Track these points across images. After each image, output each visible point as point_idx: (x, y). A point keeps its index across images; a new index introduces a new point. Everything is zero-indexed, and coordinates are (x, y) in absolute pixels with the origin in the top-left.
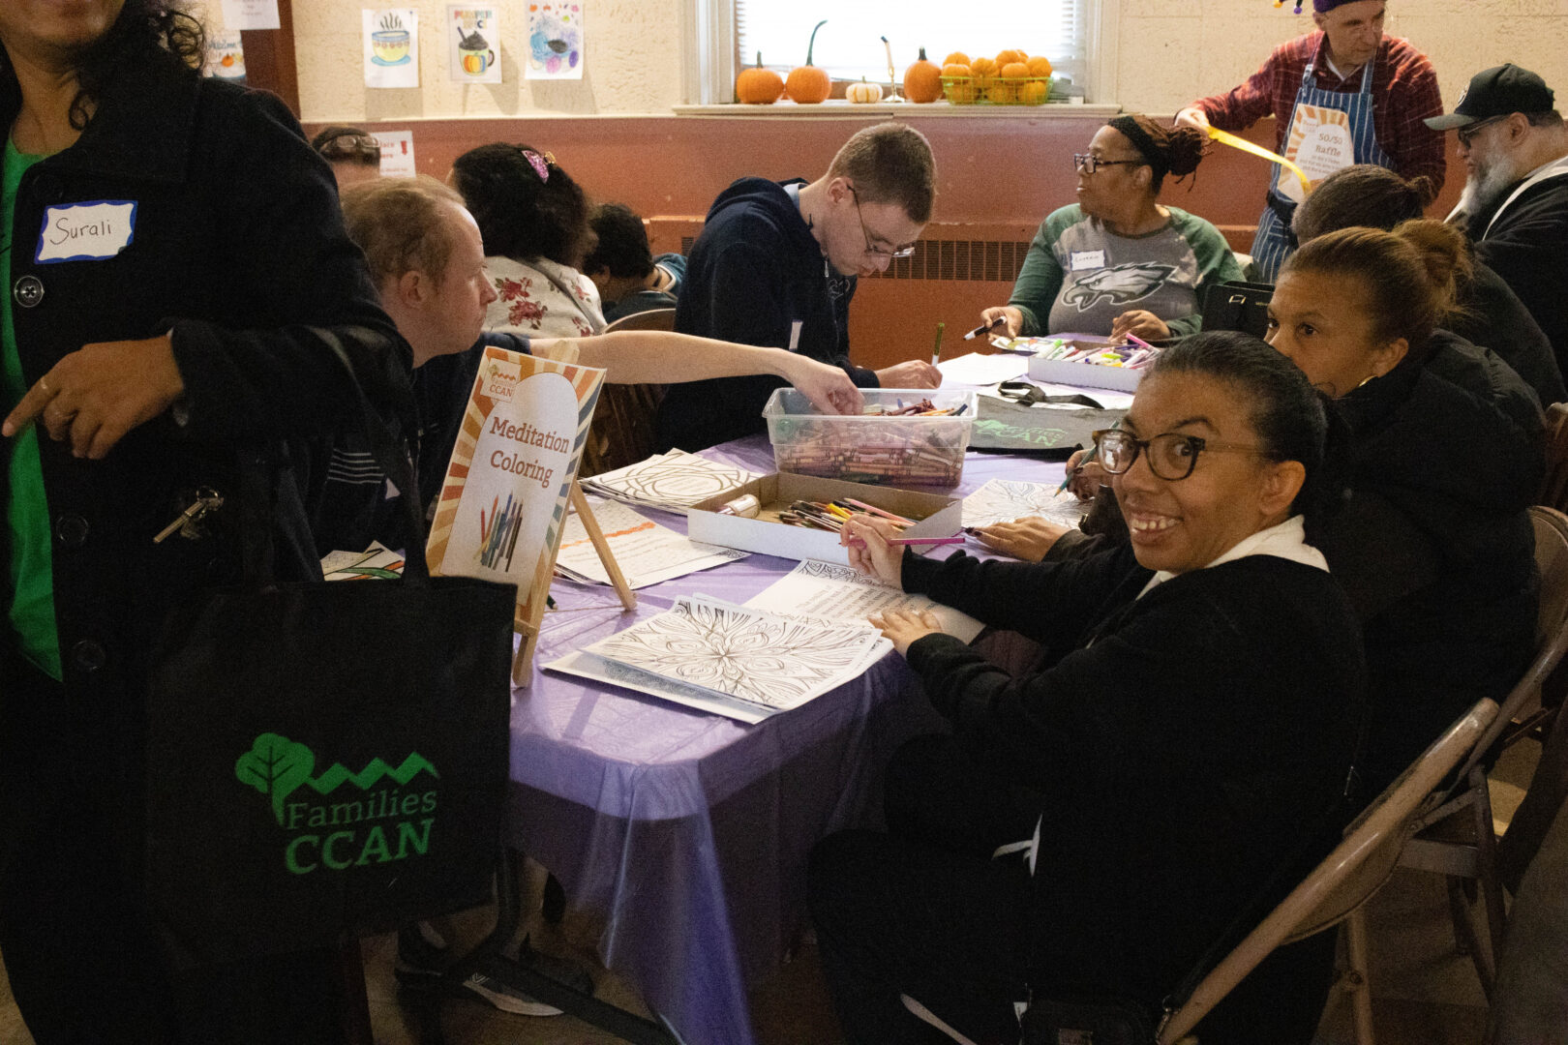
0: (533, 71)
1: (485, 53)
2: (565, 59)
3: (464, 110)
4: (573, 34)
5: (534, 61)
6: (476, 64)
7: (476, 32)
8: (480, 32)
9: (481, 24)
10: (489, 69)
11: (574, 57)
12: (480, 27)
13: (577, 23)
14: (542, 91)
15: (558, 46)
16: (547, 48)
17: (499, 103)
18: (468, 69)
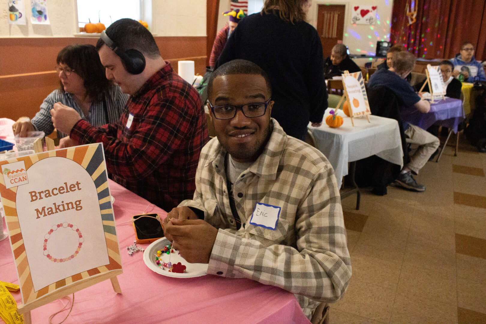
0: (34, 21)
1: (17, 13)
2: (43, 18)
3: (10, 34)
4: (44, 9)
5: (33, 17)
6: (14, 17)
7: (13, 5)
8: (14, 5)
9: (15, 2)
10: (19, 20)
11: (45, 17)
12: (14, 3)
13: (45, 5)
14: (36, 28)
15: (40, 13)
16: (37, 13)
17: (22, 32)
18: (11, 19)
